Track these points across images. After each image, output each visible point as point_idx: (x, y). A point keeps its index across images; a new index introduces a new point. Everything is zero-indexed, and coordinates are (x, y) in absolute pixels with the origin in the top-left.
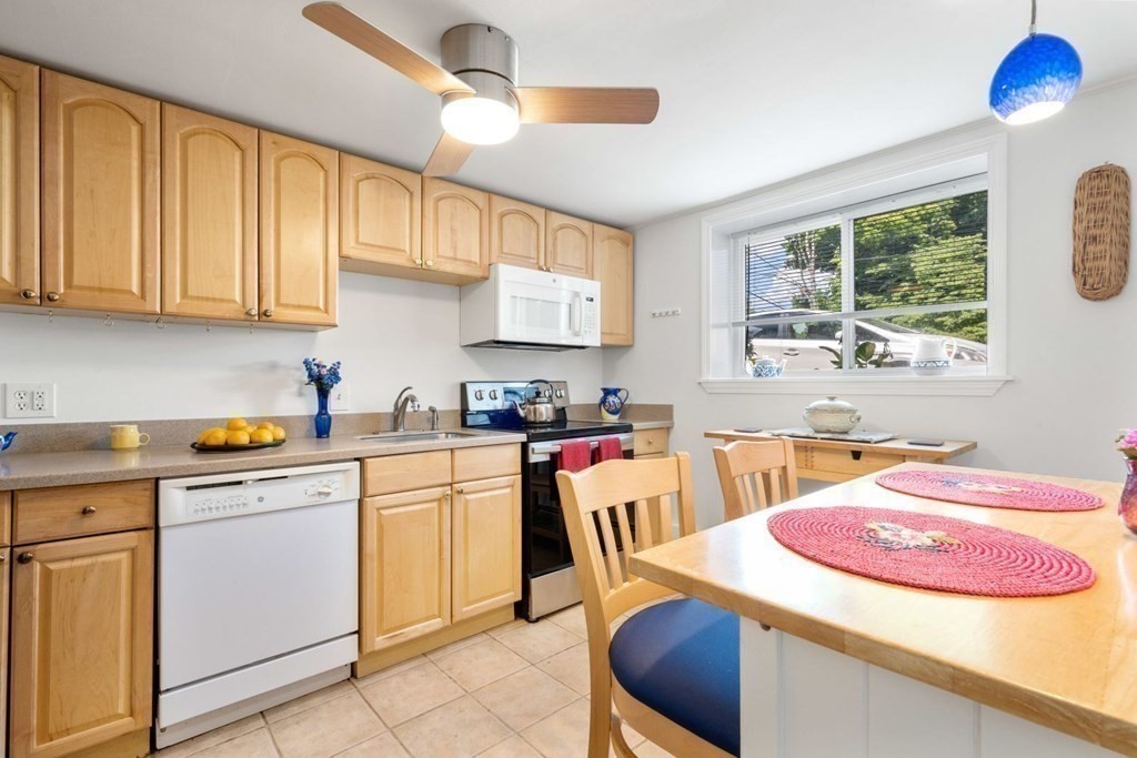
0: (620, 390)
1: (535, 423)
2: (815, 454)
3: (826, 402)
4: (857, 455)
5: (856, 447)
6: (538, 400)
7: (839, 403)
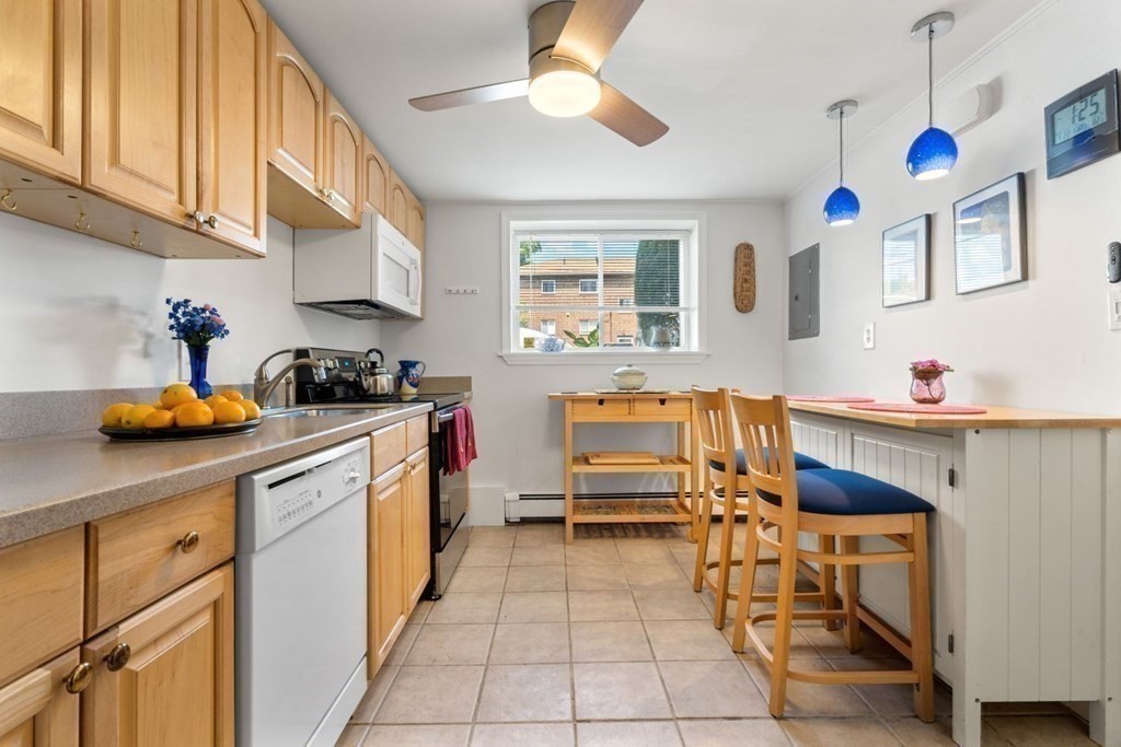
0: (418, 363)
1: (375, 395)
2: (636, 404)
3: (626, 368)
4: (663, 402)
5: (663, 397)
6: (377, 370)
7: (634, 368)
